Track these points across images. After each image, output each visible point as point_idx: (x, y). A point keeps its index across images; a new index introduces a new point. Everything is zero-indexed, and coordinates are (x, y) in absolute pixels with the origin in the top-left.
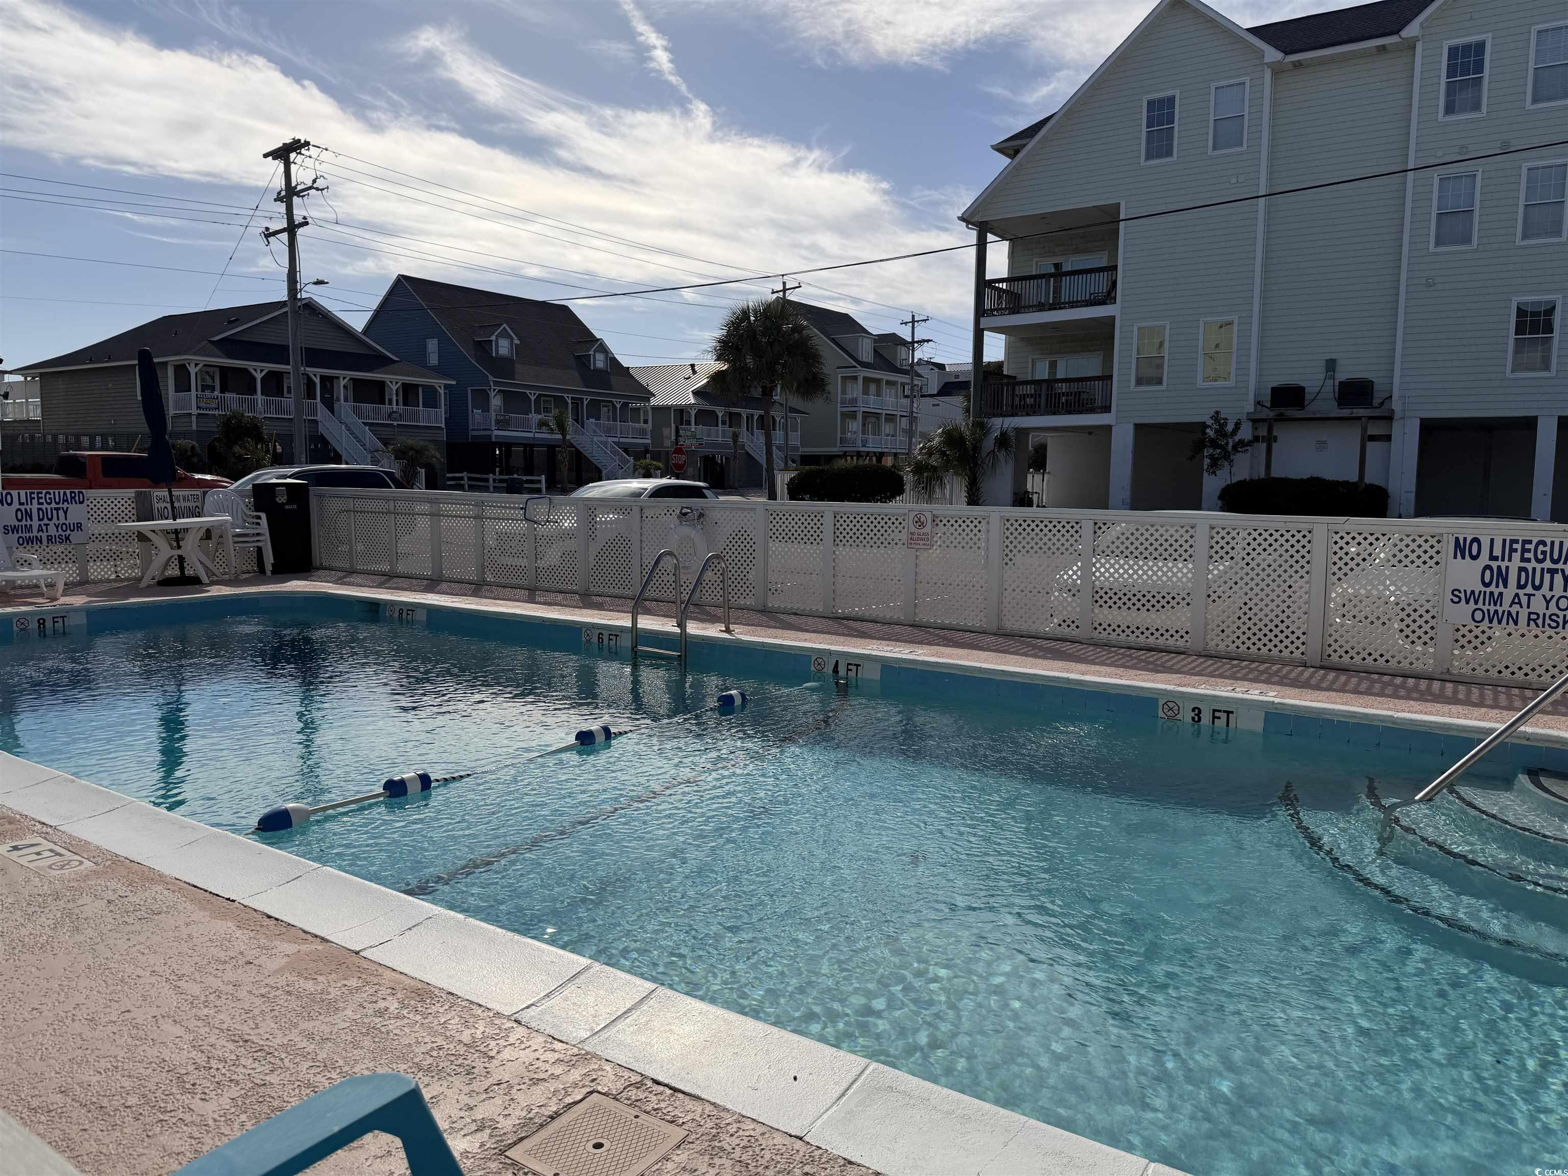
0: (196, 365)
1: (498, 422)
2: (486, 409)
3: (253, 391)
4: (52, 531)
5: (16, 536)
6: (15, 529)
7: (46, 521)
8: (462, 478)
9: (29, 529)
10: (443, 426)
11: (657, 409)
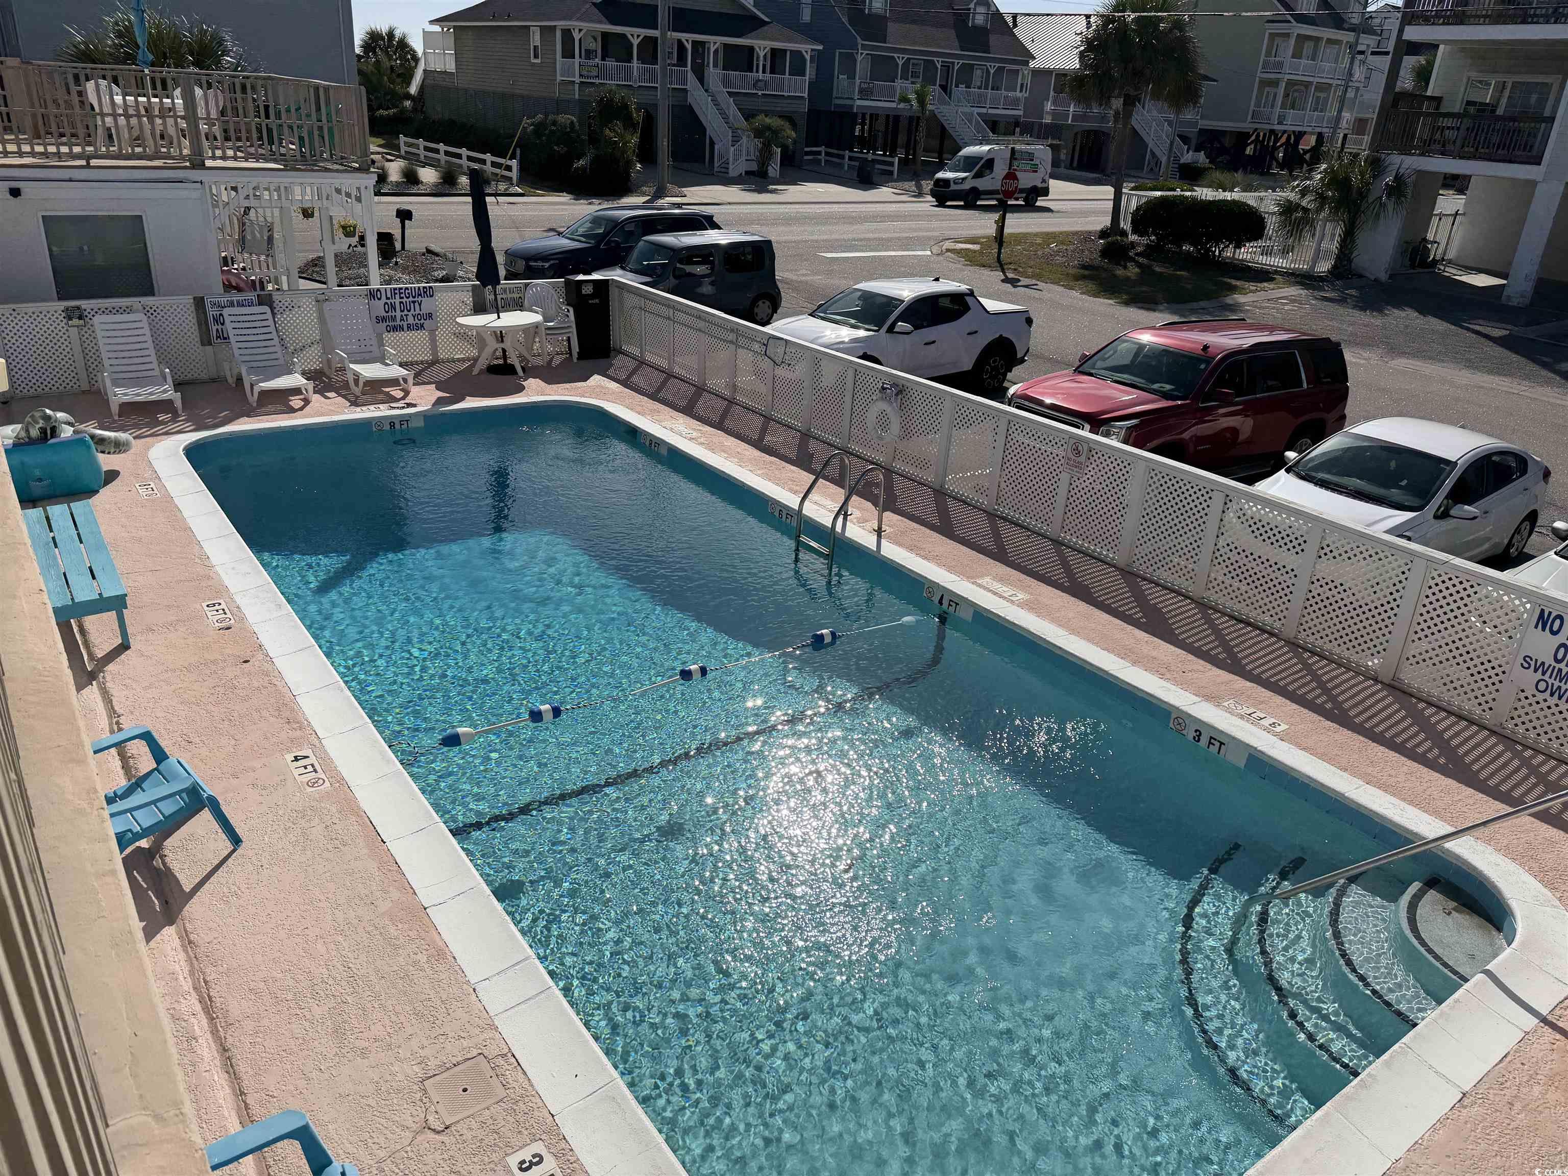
0: (580, 30)
1: (861, 91)
2: (852, 76)
3: (629, 59)
4: (411, 320)
5: (385, 324)
6: (384, 319)
7: (406, 312)
8: (819, 153)
9: (394, 319)
10: (806, 95)
11: (1037, 73)
